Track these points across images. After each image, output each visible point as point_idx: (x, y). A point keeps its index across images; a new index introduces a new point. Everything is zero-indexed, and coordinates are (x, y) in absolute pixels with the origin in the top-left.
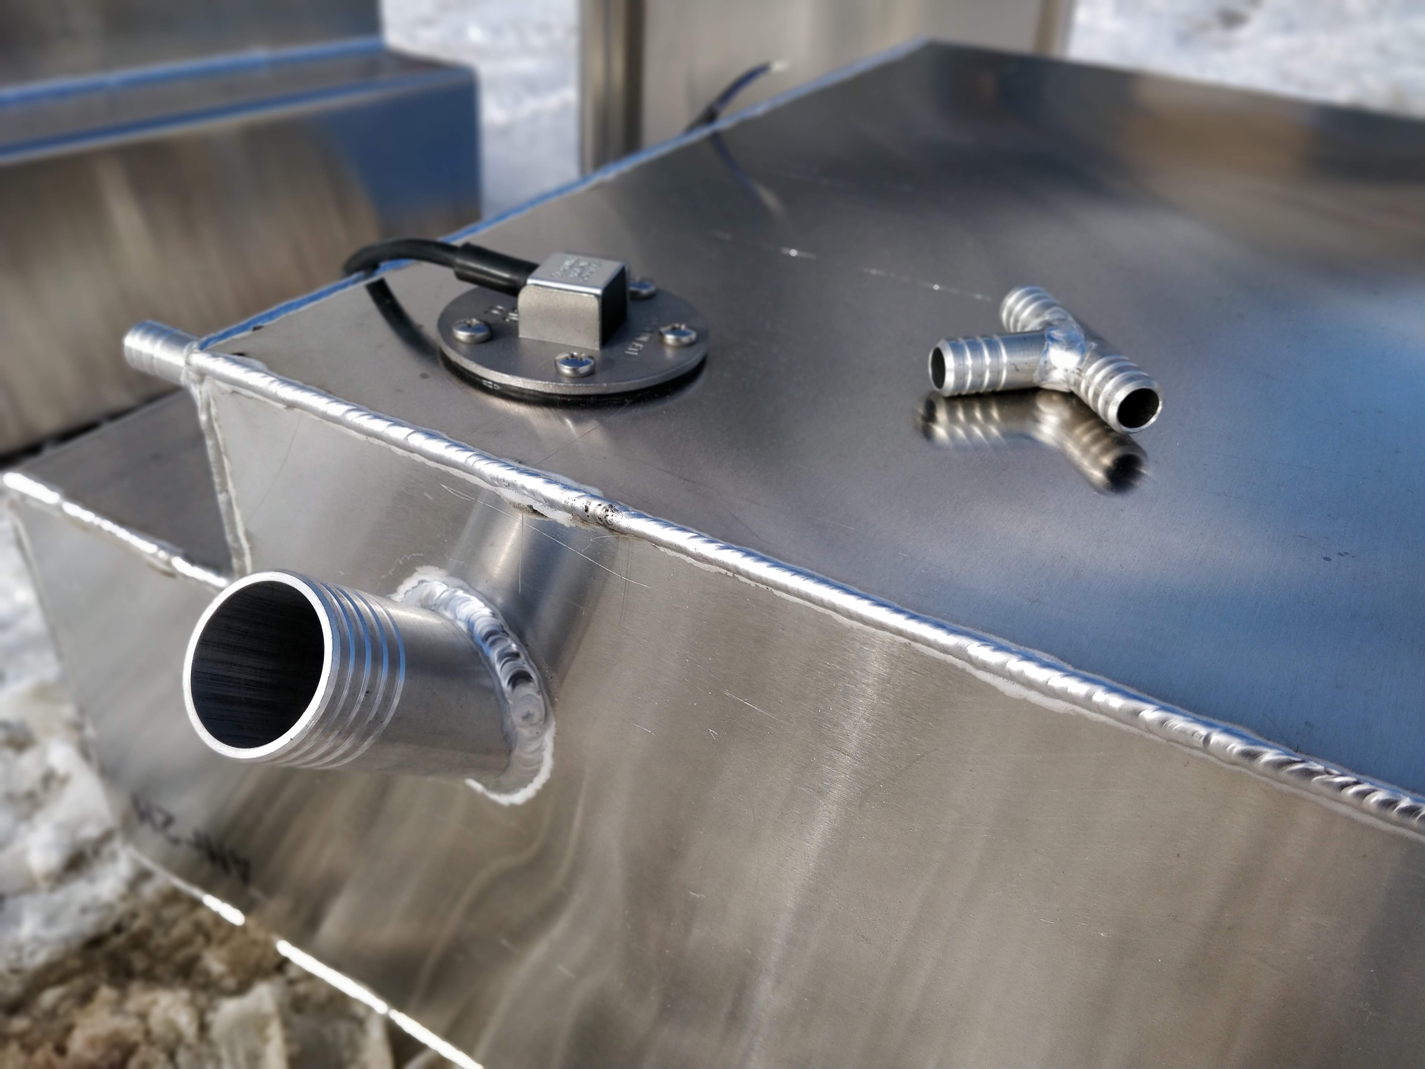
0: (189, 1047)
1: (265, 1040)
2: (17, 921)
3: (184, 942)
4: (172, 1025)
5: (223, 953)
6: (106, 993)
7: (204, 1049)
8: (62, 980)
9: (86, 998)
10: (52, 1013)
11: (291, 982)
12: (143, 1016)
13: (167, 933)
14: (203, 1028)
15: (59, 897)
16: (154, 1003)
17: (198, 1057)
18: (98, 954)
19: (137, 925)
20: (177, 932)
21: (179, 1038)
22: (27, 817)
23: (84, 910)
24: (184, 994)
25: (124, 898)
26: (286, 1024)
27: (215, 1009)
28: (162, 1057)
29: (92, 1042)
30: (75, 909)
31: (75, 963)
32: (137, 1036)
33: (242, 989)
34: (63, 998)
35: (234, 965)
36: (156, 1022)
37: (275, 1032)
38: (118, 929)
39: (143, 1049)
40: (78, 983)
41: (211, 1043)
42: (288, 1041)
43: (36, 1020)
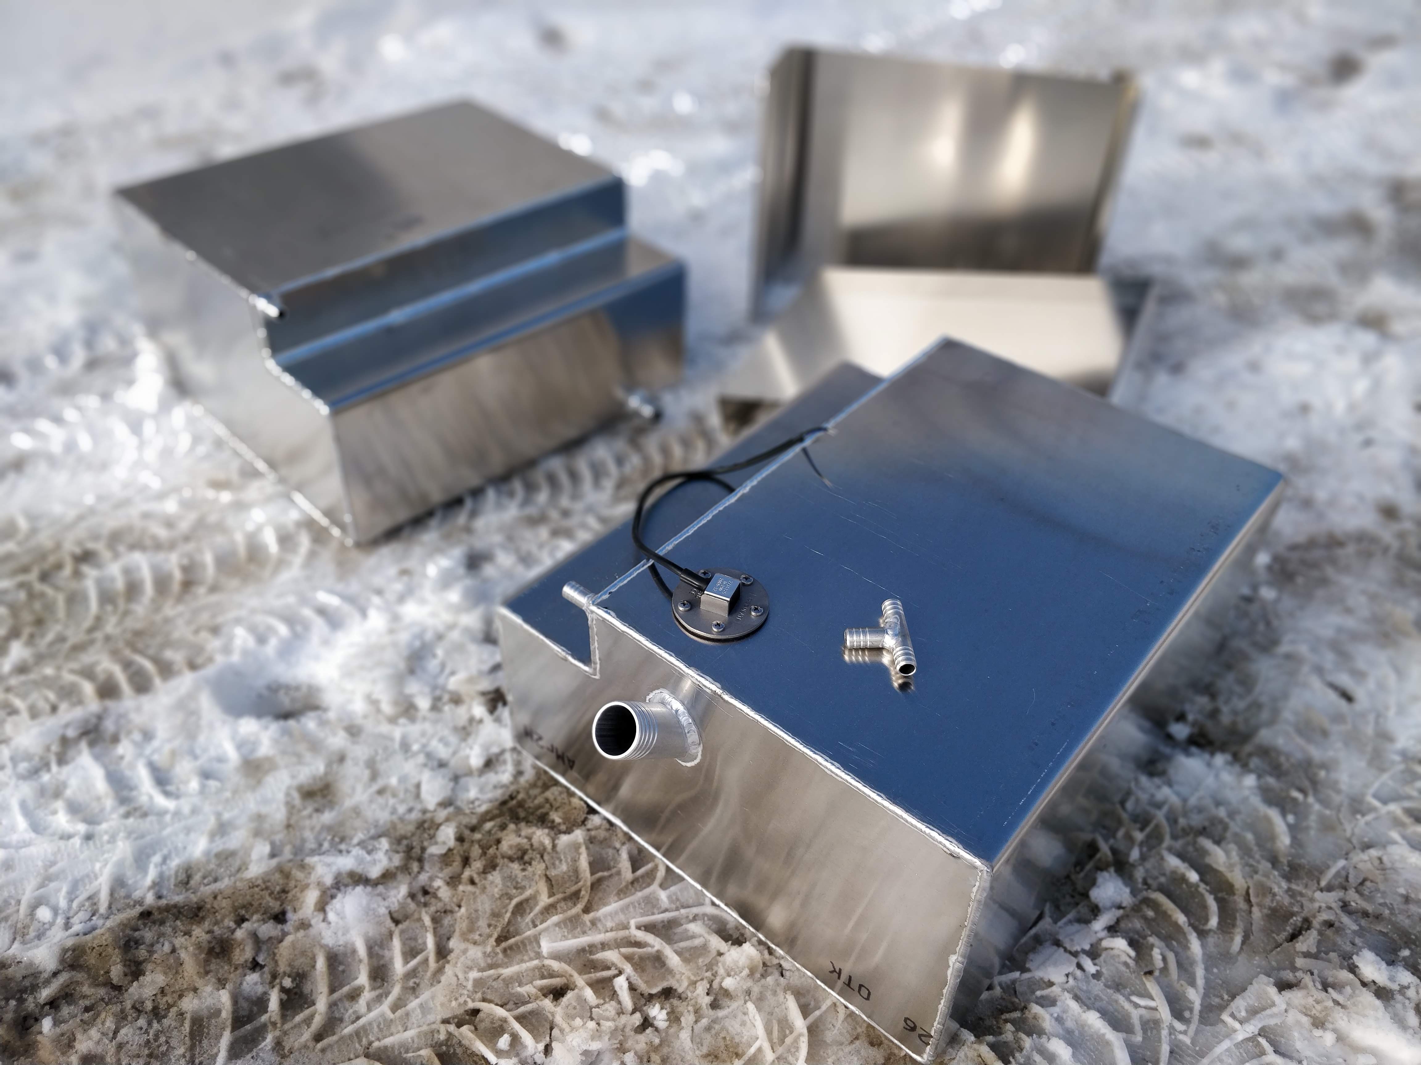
0: (549, 853)
1: (579, 854)
2: (467, 790)
3: (540, 807)
4: (542, 844)
5: (560, 813)
6: (512, 826)
7: (554, 855)
8: (491, 819)
9: (503, 827)
10: (489, 832)
11: (589, 830)
12: (529, 839)
13: (533, 802)
14: (554, 846)
15: (483, 779)
16: (534, 833)
17: (552, 857)
18: (505, 808)
19: (521, 796)
20: (537, 802)
21: (545, 849)
22: (464, 739)
23: (495, 787)
24: (546, 831)
25: (512, 783)
26: (587, 848)
27: (558, 838)
28: (538, 856)
29: (511, 847)
30: (491, 786)
31: (496, 812)
32: (528, 847)
33: (568, 831)
34: (494, 826)
35: (566, 819)
36: (535, 840)
37: (583, 850)
38: (512, 797)
39: (530, 852)
40: (498, 821)
41: (557, 853)
42: (588, 855)
43: (483, 835)
